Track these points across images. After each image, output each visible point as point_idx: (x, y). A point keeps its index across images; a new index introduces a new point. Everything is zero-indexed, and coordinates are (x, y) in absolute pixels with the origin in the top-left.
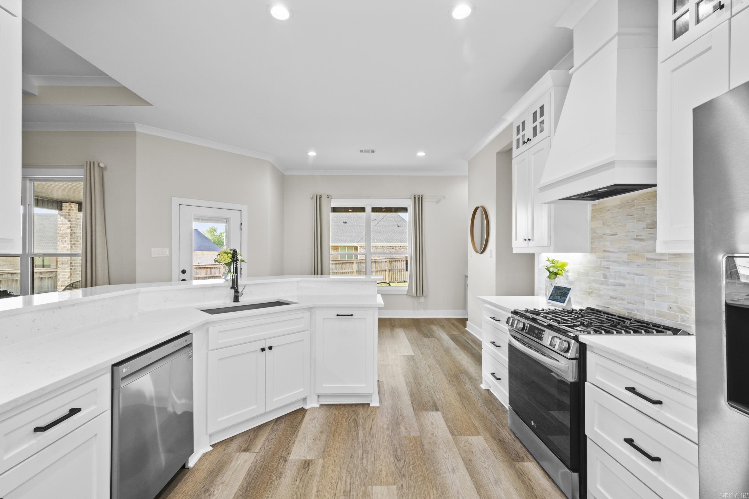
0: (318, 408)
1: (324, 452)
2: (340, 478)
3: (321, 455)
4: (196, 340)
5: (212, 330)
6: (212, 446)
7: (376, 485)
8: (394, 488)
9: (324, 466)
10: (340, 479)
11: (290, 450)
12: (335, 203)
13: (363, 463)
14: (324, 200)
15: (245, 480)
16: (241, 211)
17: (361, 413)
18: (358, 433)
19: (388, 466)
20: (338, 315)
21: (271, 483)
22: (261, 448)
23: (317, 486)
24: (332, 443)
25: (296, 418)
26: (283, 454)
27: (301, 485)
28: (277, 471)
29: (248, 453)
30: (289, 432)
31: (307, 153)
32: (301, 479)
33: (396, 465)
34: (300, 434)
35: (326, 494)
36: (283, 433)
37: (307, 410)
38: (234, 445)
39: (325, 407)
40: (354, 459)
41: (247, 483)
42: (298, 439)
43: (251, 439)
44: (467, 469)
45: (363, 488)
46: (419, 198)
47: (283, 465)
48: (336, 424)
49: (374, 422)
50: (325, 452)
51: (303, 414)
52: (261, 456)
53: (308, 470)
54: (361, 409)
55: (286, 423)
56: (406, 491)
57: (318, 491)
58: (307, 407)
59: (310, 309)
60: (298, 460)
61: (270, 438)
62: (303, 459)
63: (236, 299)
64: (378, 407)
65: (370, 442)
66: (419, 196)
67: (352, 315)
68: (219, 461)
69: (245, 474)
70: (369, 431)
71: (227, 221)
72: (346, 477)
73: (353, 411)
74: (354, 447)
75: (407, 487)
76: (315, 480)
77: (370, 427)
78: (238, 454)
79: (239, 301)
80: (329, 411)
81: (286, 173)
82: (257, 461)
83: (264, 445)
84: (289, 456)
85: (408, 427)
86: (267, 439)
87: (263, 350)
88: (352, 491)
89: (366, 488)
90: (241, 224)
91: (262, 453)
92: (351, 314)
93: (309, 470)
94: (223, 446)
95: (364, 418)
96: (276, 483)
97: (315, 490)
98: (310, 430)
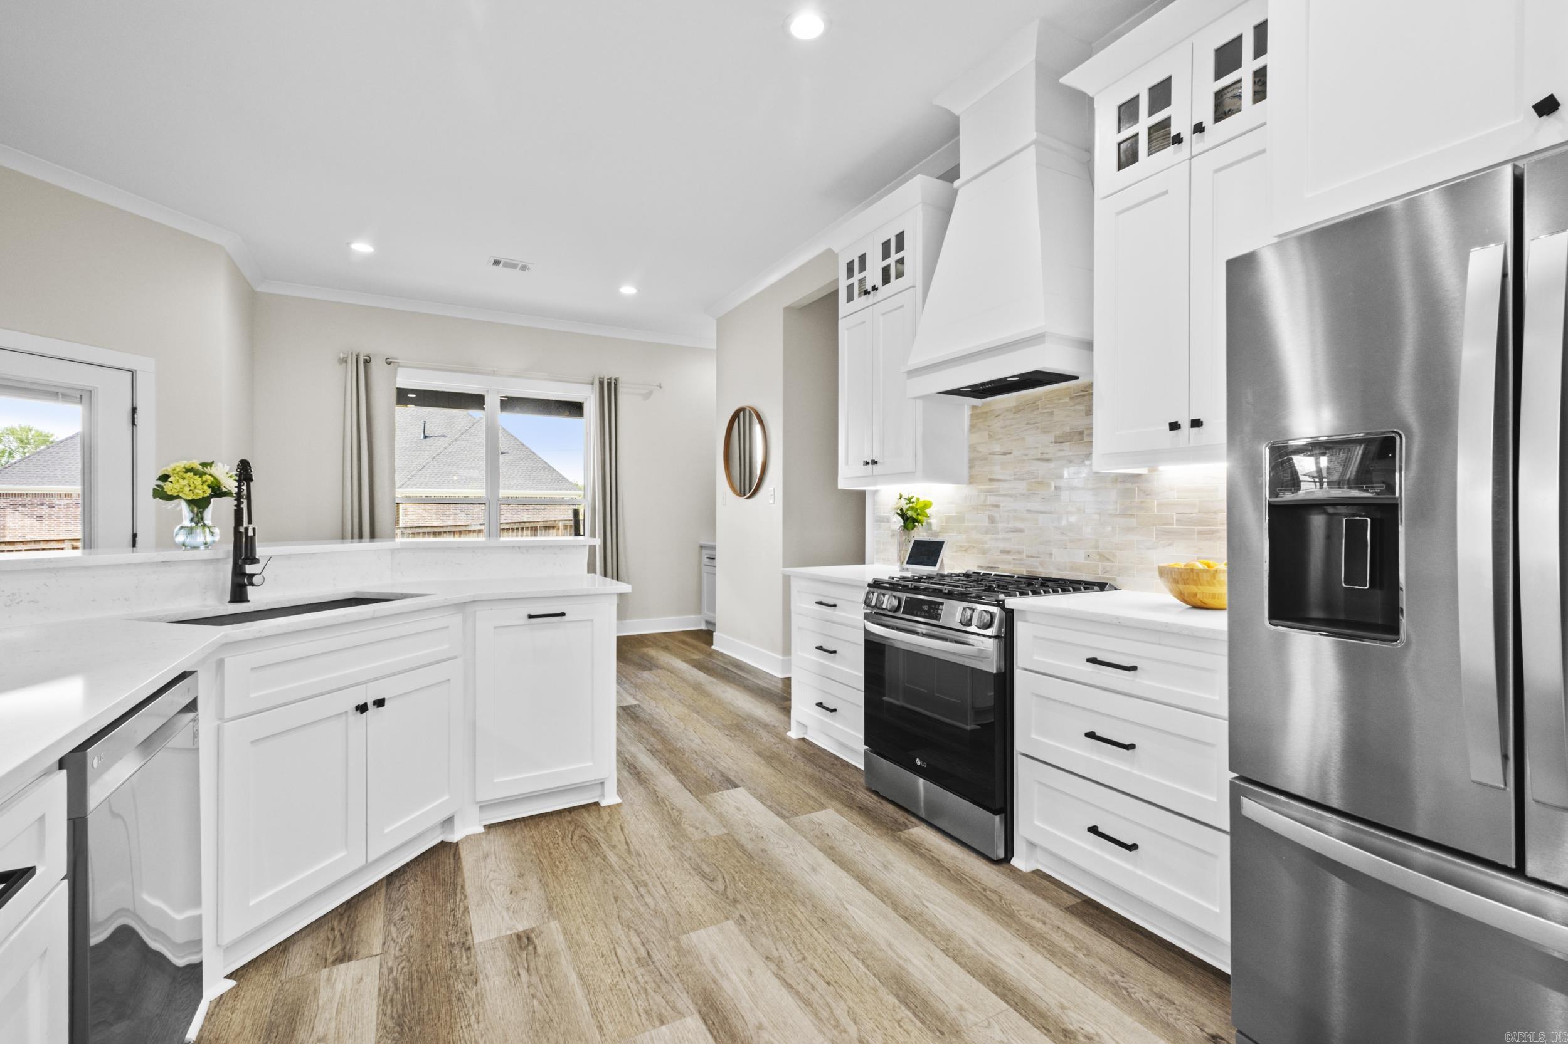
0: (483, 833)
1: (550, 908)
2: (614, 942)
3: (546, 915)
4: (204, 688)
6: (229, 977)
7: (693, 930)
8: (730, 925)
9: (565, 931)
10: (617, 943)
11: (465, 926)
13: (646, 904)
14: (378, 370)
15: (384, 1014)
16: (133, 373)
17: (589, 823)
18: (605, 856)
19: (698, 893)
20: (530, 617)
21: (459, 999)
22: (384, 944)
23: (574, 969)
24: (559, 888)
25: (438, 865)
26: (454, 938)
27: (535, 979)
28: (458, 973)
29: (353, 962)
30: (438, 895)
31: (348, 244)
32: (528, 970)
33: (712, 889)
34: (469, 890)
35: (603, 976)
36: (424, 900)
37: (457, 844)
38: (299, 961)
39: (500, 830)
40: (623, 901)
41: (392, 1018)
42: (472, 902)
43: (342, 935)
44: (834, 861)
45: (672, 943)
46: (609, 384)
47: (468, 958)
48: (546, 852)
49: (626, 832)
50: (553, 907)
51: (452, 852)
52: (396, 958)
53: (535, 948)
54: (586, 815)
55: (419, 879)
56: (753, 923)
57: (581, 977)
58: (454, 838)
59: (462, 606)
60: (499, 939)
61: (396, 917)
62: (509, 933)
63: (239, 594)
64: (619, 805)
65: (640, 866)
66: (610, 379)
67: (563, 614)
68: (276, 1001)
69: (375, 1003)
70: (626, 847)
71: (83, 396)
72: (628, 936)
73: (570, 822)
74: (612, 882)
75: (752, 915)
76: (564, 962)
77: (624, 841)
78: (325, 972)
79: (249, 598)
80: (514, 833)
81: (261, 289)
82: (391, 970)
83: (387, 934)
84: (469, 937)
85: (698, 825)
86: (389, 922)
87: (362, 708)
88: (652, 954)
89: (678, 940)
90: (134, 410)
91: (393, 950)
92: (559, 612)
93: (538, 948)
94: (267, 969)
95: (603, 828)
96: (472, 994)
97: (573, 978)
98: (491, 877)
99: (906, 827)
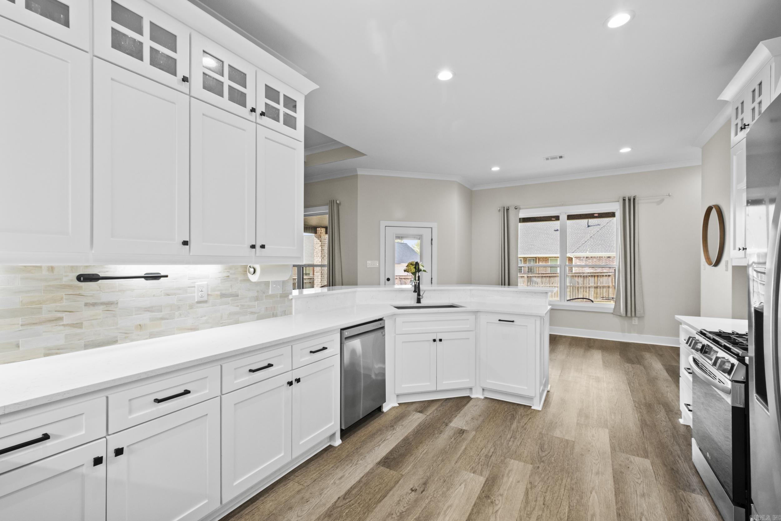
0: (482, 399)
1: (478, 428)
2: (485, 447)
3: (474, 429)
4: (388, 324)
5: (399, 320)
6: (398, 404)
7: (514, 459)
8: (530, 467)
9: (475, 436)
10: (485, 448)
11: (452, 420)
12: (523, 214)
13: (508, 444)
14: (512, 212)
15: (416, 428)
16: (432, 228)
17: (520, 411)
18: (512, 424)
19: (531, 451)
20: (500, 320)
21: (433, 435)
22: (431, 413)
23: (466, 446)
24: (486, 424)
25: (461, 402)
26: (446, 421)
27: (454, 442)
28: (439, 429)
29: (421, 414)
30: (453, 409)
31: (491, 169)
32: (455, 439)
33: (539, 453)
34: (462, 412)
35: (471, 452)
36: (449, 409)
37: (472, 399)
38: (413, 407)
39: (488, 400)
40: (502, 439)
41: (417, 429)
42: (460, 415)
43: (425, 407)
44: (614, 477)
45: (502, 458)
46: (629, 200)
47: (445, 427)
48: (495, 413)
49: (530, 420)
50: (478, 429)
51: (469, 400)
52: (430, 418)
53: (462, 435)
54: (522, 408)
55: (453, 403)
56: (540, 471)
57: (466, 448)
58: (472, 396)
59: (476, 313)
60: (456, 428)
61: (439, 409)
62: (460, 428)
63: (419, 301)
64: (539, 411)
65: (521, 432)
66: (631, 197)
67: (513, 321)
68: (401, 413)
69: (417, 424)
70: (524, 425)
71: (420, 237)
72: (491, 448)
73: (513, 408)
74: (505, 432)
75: (543, 469)
76: (466, 442)
77: (525, 423)
78: (415, 412)
79: (421, 302)
80: (492, 403)
81: (474, 189)
82: (426, 420)
83: (434, 412)
84: (450, 423)
86: (436, 409)
87: (434, 340)
88: (492, 456)
89: (505, 458)
90: (432, 239)
91: (431, 416)
92: (512, 320)
93: (463, 435)
94: (406, 406)
95: (522, 415)
96: (437, 435)
97: (463, 447)
98: (471, 411)
99: (694, 491)
